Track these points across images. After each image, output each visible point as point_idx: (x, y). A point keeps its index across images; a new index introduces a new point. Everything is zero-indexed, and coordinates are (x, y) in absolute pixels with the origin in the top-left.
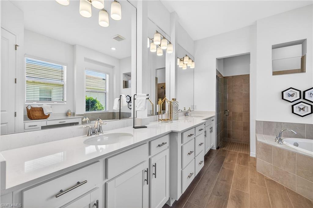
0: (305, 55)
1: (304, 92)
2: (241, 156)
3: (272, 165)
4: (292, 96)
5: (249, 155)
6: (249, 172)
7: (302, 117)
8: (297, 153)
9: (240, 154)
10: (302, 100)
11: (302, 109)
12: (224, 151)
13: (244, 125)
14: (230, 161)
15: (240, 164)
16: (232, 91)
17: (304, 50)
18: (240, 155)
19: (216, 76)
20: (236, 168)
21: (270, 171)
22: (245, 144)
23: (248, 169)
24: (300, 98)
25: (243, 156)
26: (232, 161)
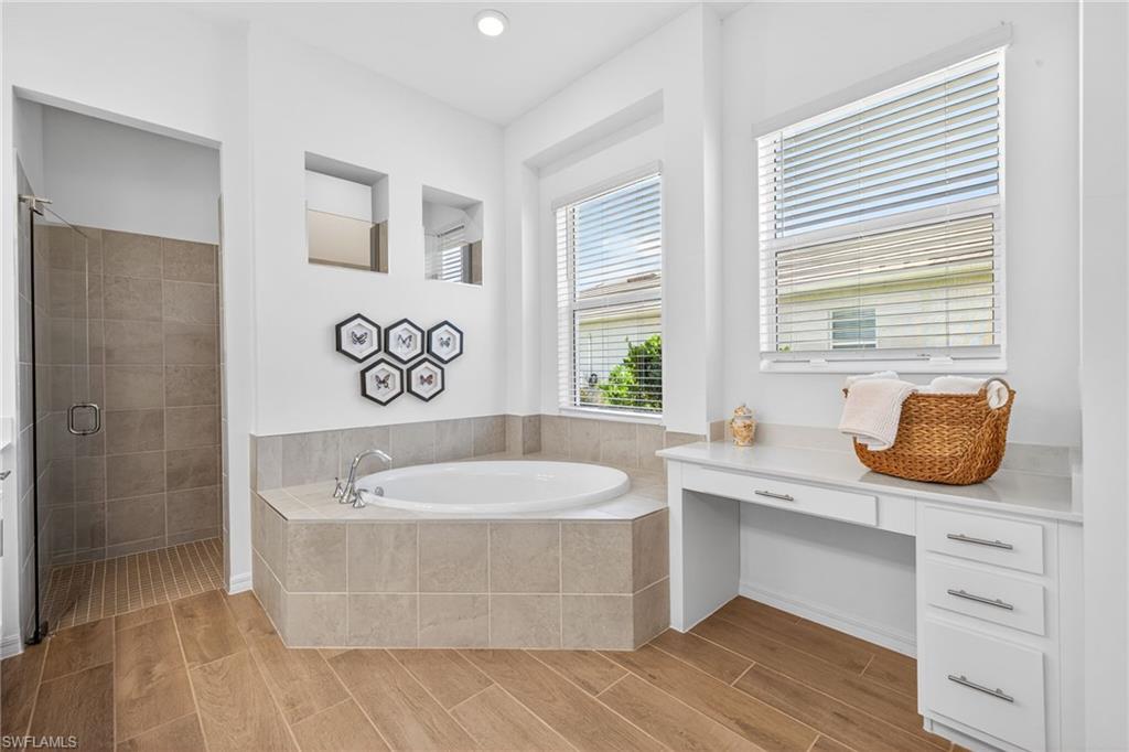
0: (386, 221)
1: (387, 331)
2: (192, 616)
3: (347, 593)
4: (359, 340)
5: (224, 592)
6: (263, 670)
7: (382, 407)
8: (420, 521)
9: (180, 607)
10: (382, 355)
11: (384, 382)
12: (84, 634)
13: (169, 464)
14: (147, 673)
15: (205, 660)
16: (106, 304)
17: (377, 204)
18: (185, 612)
19: (16, 200)
20: (199, 694)
21: (338, 624)
22: (181, 549)
23: (252, 661)
24: (379, 350)
25: (200, 612)
26: (159, 669)
